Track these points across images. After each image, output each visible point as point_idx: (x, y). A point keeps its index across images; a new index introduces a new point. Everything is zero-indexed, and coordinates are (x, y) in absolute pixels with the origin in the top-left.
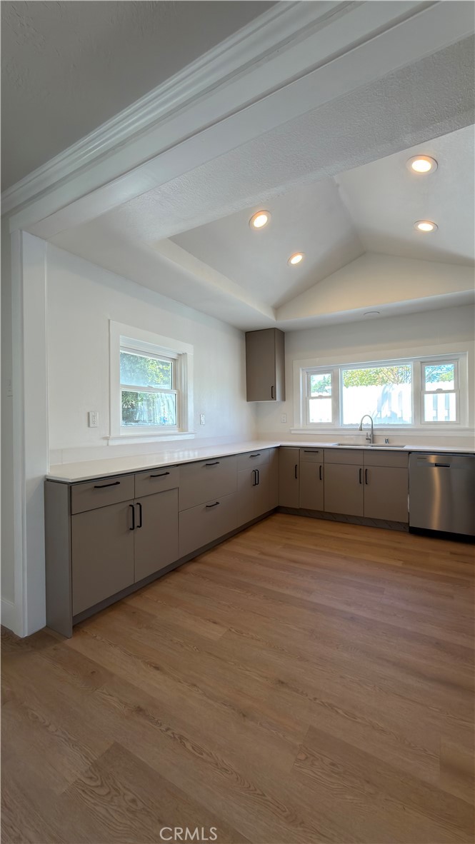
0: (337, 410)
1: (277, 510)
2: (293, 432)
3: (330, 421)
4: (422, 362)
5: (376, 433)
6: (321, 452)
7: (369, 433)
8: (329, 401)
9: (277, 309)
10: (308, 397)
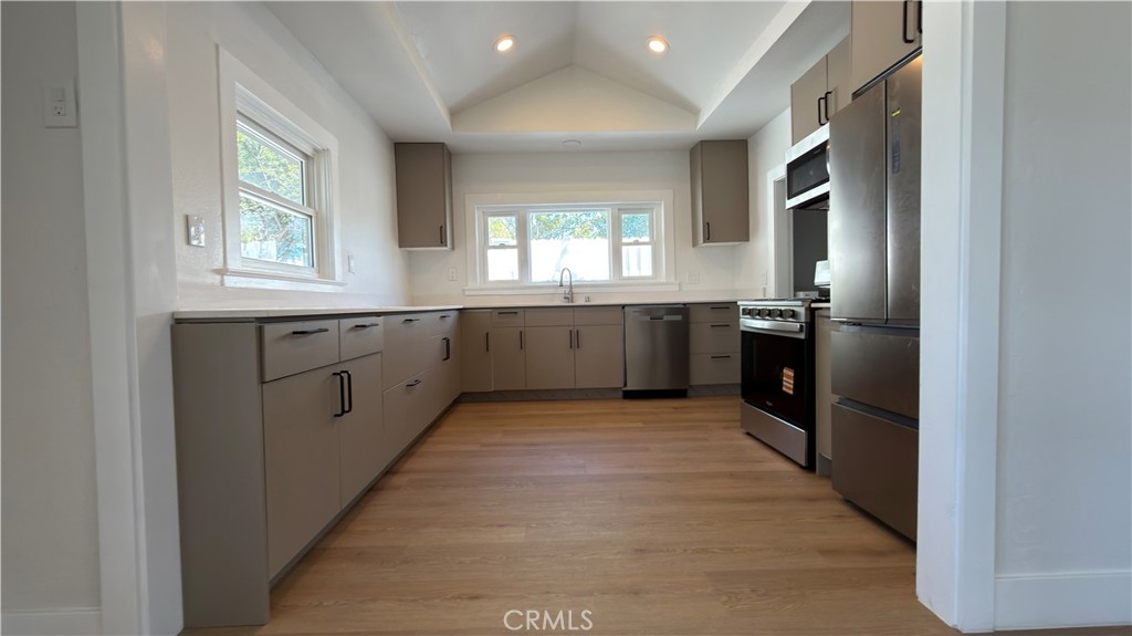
0: (524, 262)
1: (462, 399)
2: (467, 293)
3: (516, 277)
4: (619, 210)
5: (575, 290)
6: (520, 312)
7: (568, 290)
8: (515, 252)
9: (456, 113)
10: (485, 245)
